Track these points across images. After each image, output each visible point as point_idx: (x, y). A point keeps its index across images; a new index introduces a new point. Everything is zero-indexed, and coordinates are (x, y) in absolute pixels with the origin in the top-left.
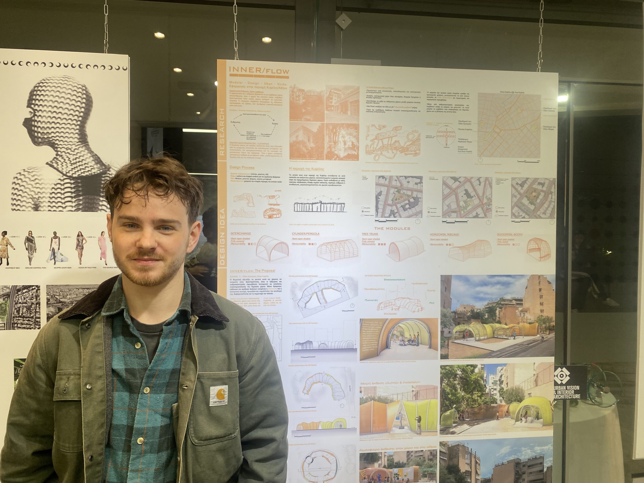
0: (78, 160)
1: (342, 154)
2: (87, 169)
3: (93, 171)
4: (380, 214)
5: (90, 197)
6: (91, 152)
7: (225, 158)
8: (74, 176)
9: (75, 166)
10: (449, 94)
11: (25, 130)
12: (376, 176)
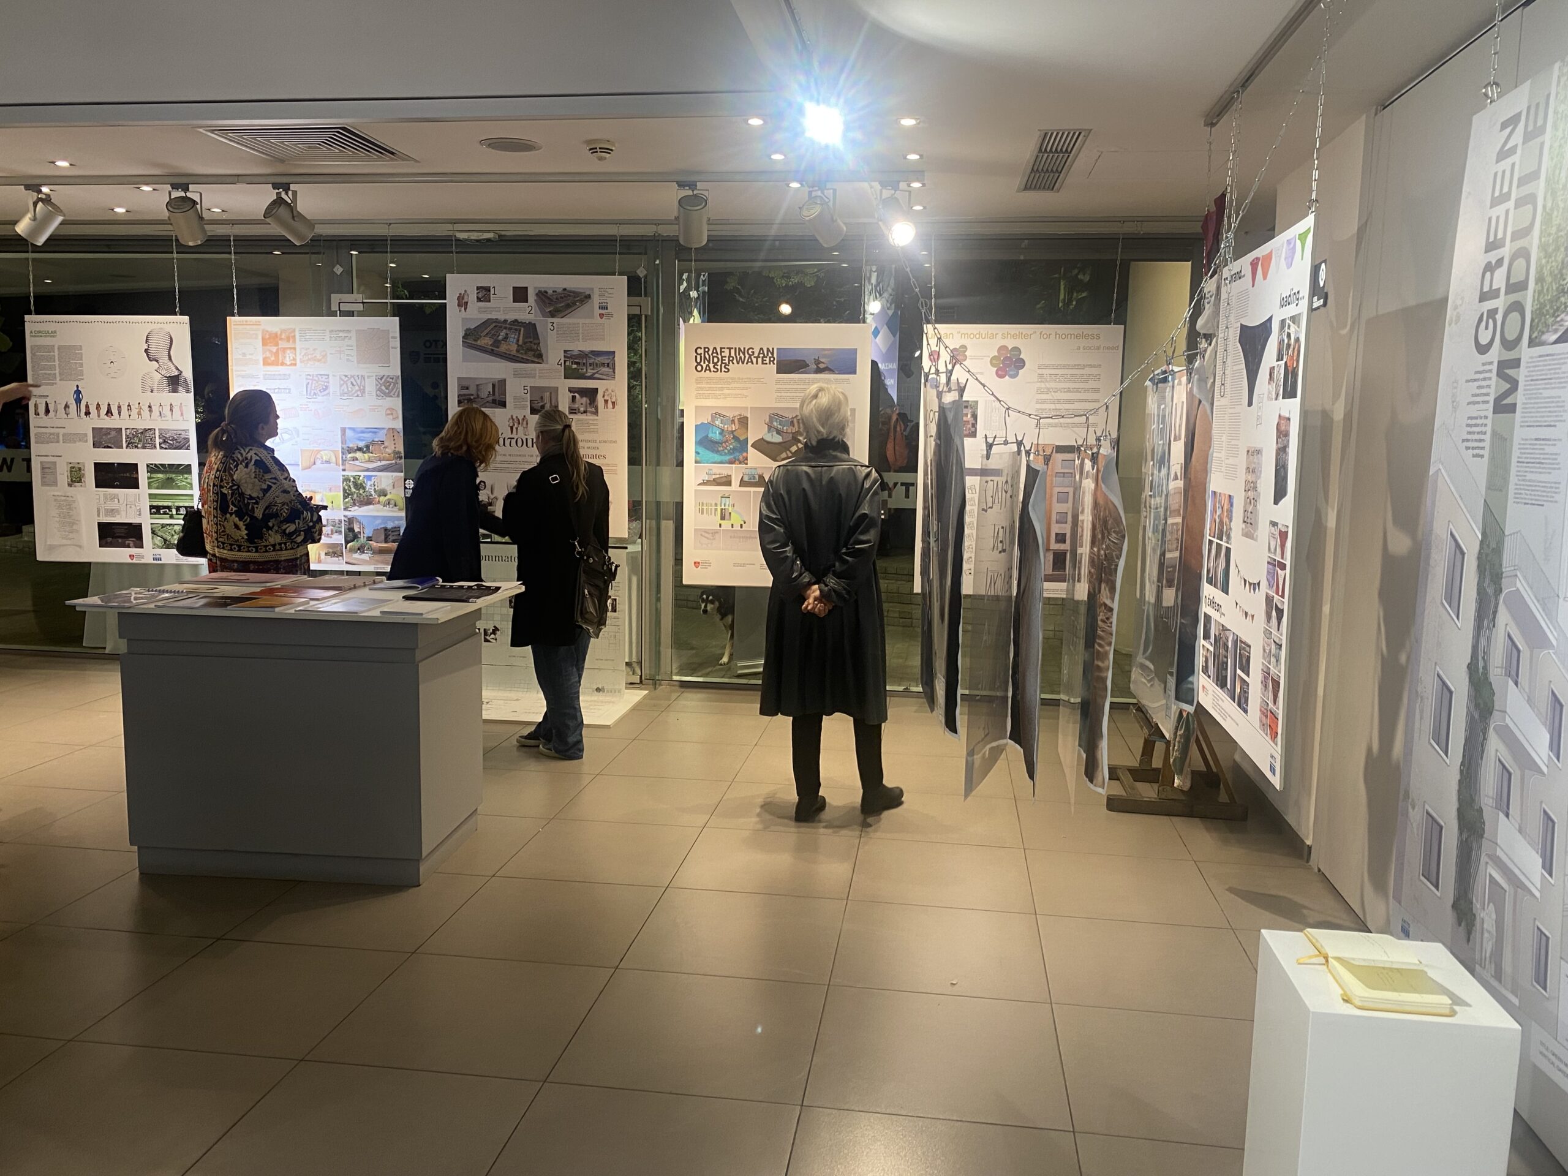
0: (168, 368)
1: (288, 363)
2: (172, 372)
3: (175, 374)
4: (308, 395)
5: (174, 386)
6: (174, 364)
8: (167, 376)
9: (167, 371)
10: (341, 331)
11: (145, 354)
12: (306, 374)
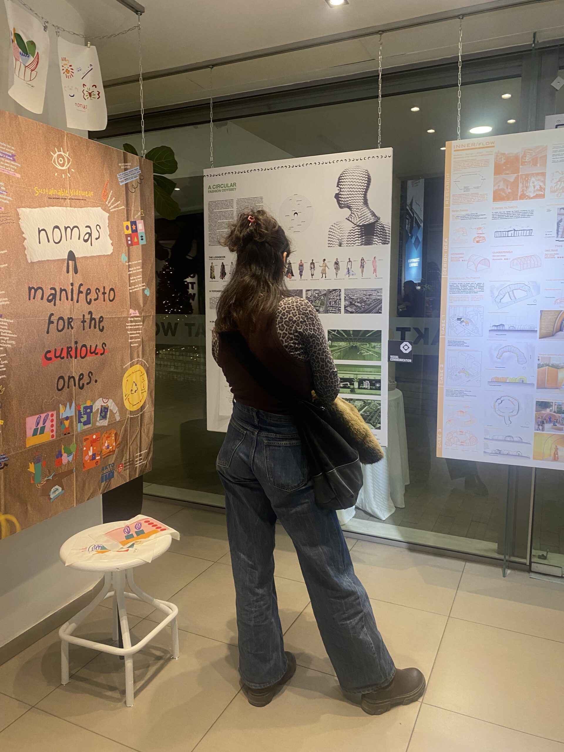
0: (362, 215)
1: (532, 195)
2: (367, 220)
3: (371, 221)
4: (560, 236)
5: (368, 236)
6: (370, 209)
7: (449, 205)
8: (360, 225)
9: (361, 219)
11: (336, 200)
12: (558, 208)
